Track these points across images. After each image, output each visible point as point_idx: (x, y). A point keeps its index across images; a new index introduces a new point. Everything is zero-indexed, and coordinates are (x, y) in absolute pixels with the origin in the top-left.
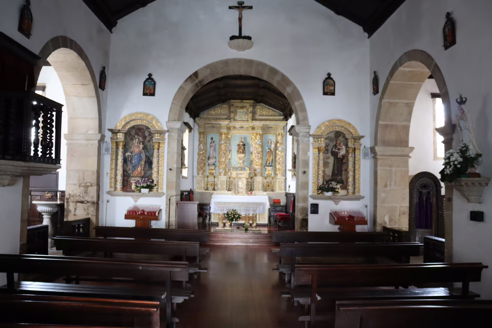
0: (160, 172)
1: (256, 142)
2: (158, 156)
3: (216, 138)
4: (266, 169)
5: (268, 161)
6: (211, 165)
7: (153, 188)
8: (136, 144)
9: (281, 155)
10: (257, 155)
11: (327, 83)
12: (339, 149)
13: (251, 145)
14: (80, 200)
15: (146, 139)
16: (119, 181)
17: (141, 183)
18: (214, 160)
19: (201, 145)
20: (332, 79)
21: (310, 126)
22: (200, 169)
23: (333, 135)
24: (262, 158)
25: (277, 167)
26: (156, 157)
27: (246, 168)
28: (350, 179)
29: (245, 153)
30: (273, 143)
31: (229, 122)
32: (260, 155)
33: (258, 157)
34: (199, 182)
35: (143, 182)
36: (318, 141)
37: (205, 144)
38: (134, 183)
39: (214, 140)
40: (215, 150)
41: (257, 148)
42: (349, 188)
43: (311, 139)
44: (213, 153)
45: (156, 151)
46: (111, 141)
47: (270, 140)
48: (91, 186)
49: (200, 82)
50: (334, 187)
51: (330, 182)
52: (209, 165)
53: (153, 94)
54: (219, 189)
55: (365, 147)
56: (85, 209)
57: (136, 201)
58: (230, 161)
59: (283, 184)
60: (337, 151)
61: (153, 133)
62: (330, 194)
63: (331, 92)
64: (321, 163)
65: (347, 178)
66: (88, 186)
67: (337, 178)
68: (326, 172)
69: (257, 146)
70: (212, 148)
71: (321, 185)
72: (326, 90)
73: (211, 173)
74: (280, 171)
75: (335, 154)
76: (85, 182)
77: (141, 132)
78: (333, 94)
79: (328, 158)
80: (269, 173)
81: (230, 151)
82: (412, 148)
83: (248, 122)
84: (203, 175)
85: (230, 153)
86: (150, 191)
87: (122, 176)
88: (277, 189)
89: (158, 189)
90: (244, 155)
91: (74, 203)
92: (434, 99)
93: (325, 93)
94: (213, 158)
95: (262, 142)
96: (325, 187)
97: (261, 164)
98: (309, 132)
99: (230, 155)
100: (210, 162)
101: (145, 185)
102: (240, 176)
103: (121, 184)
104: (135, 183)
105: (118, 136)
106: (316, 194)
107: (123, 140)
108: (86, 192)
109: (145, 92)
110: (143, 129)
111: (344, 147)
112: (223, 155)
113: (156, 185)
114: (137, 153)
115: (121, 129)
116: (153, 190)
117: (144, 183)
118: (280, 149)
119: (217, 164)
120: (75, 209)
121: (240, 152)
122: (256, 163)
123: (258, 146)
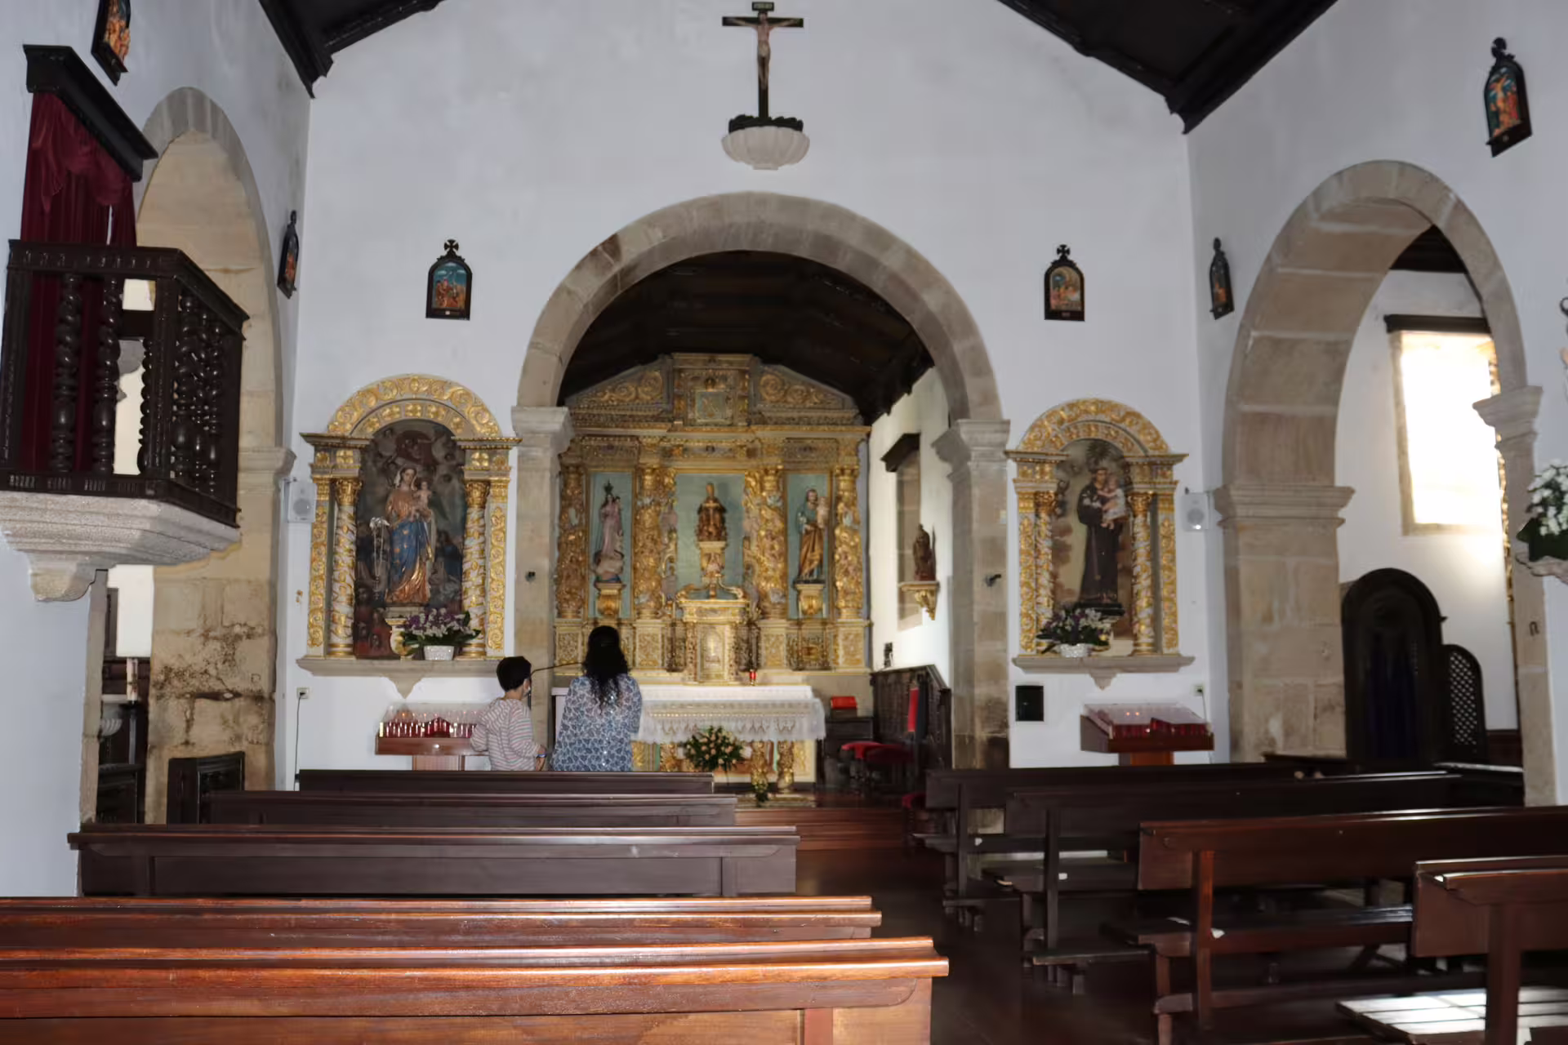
0: (489, 586)
1: (765, 498)
2: (481, 530)
3: (623, 487)
4: (799, 592)
5: (807, 563)
6: (607, 582)
7: (470, 645)
8: (405, 488)
9: (852, 544)
10: (767, 543)
11: (1058, 278)
12: (1104, 500)
13: (744, 509)
14: (206, 689)
15: (435, 469)
16: (343, 619)
17: (428, 625)
18: (618, 564)
19: (572, 512)
20: (1072, 265)
21: (1008, 423)
22: (568, 596)
23: (1078, 454)
24: (784, 555)
25: (838, 584)
26: (476, 535)
27: (735, 590)
28: (1143, 602)
29: (725, 539)
30: (822, 501)
31: (669, 431)
32: (779, 543)
33: (773, 552)
34: (566, 642)
35: (431, 622)
36: (1035, 473)
37: (585, 509)
38: (398, 627)
39: (615, 492)
40: (619, 528)
41: (767, 521)
42: (1139, 631)
43: (1012, 468)
44: (613, 540)
45: (474, 513)
46: (312, 478)
47: (813, 491)
48: (249, 636)
49: (626, 272)
50: (1093, 626)
51: (1078, 611)
52: (598, 580)
53: (464, 313)
54: (637, 665)
55: (1187, 491)
56: (225, 722)
57: (405, 693)
58: (672, 568)
59: (862, 645)
60: (1097, 505)
61: (464, 450)
62: (1078, 651)
63: (1069, 308)
64: (1045, 546)
65: (1133, 596)
66: (238, 637)
67: (1101, 598)
68: (1061, 579)
69: (767, 513)
70: (610, 522)
71: (1049, 623)
72: (1053, 302)
73: (608, 608)
74: (849, 598)
75: (1090, 517)
76: (226, 623)
77: (416, 448)
78: (1078, 315)
79: (1067, 531)
80: (811, 607)
81: (672, 531)
82: (1348, 492)
83: (733, 428)
84: (579, 617)
85: (670, 539)
86: (459, 652)
87: (350, 604)
88: (841, 660)
89: (483, 646)
90: (721, 544)
91: (182, 701)
92: (1396, 333)
93: (1052, 314)
94: (611, 558)
95: (783, 497)
96: (1063, 629)
97: (784, 576)
98: (1003, 444)
99: (672, 547)
100: (600, 570)
101: (440, 632)
102: (711, 618)
103: (349, 631)
104: (404, 626)
105: (339, 461)
106: (1034, 652)
107: (355, 472)
108: (229, 659)
109: (434, 306)
110: (425, 437)
111: (1119, 492)
112: (649, 544)
113: (478, 632)
114: (411, 519)
115: (347, 434)
116: (466, 649)
117: (436, 623)
118: (847, 521)
119: (627, 576)
120: (189, 723)
121: (710, 533)
122: (767, 570)
123: (770, 511)
